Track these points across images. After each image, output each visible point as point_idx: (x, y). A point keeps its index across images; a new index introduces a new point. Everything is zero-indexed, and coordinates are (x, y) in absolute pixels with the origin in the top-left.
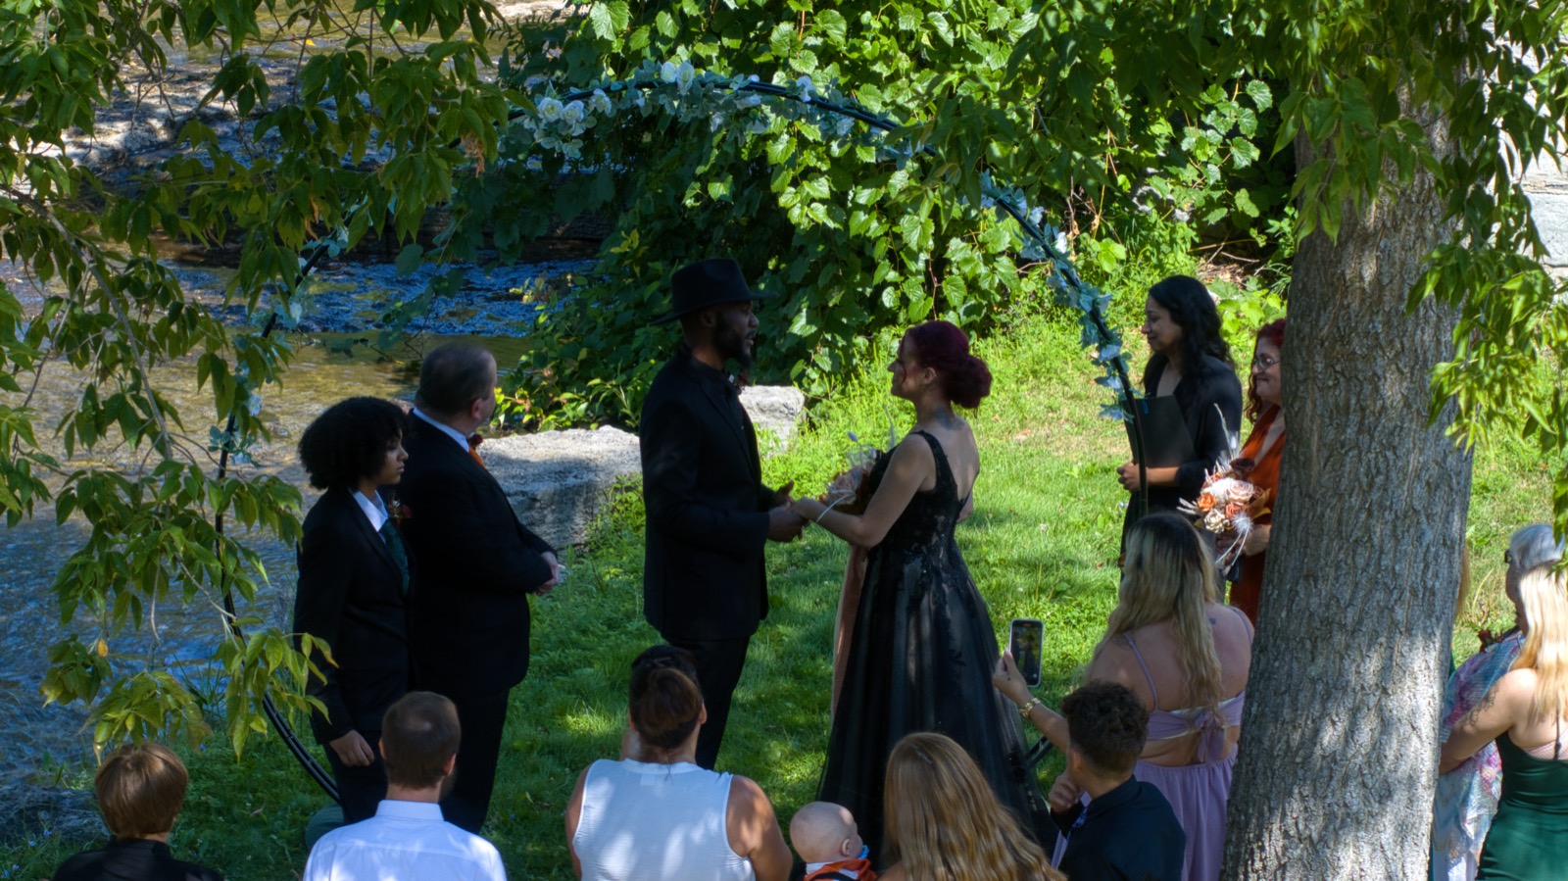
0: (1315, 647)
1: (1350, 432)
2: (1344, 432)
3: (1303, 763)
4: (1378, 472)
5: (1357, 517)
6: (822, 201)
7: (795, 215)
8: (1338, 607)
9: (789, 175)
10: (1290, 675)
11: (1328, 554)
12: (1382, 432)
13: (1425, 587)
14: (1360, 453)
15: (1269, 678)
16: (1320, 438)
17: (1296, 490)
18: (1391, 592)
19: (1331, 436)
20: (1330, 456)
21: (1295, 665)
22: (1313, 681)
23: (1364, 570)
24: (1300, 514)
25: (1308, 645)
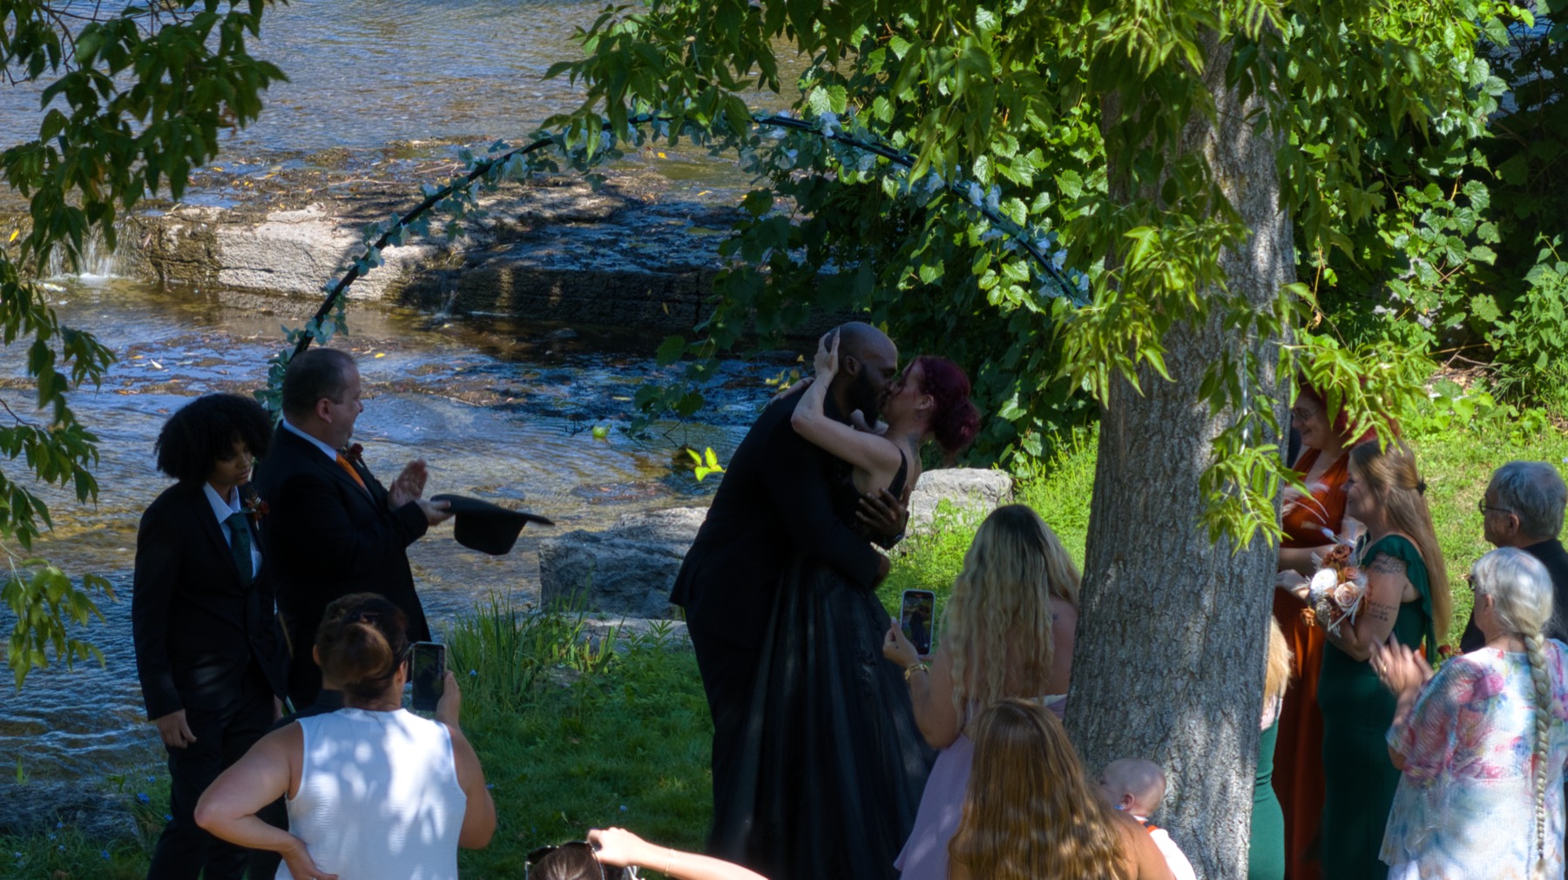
0: (1124, 630)
1: (1154, 415)
2: (1148, 417)
3: (1113, 745)
4: (1182, 458)
5: (1162, 502)
6: (1021, 284)
7: (994, 297)
8: (1146, 591)
9: (988, 258)
10: (1102, 659)
11: (1136, 538)
12: (1185, 417)
13: (1232, 574)
14: (1164, 437)
15: (1085, 661)
16: (1126, 423)
17: (1108, 475)
18: (1196, 578)
19: (1135, 421)
20: (1135, 441)
21: (1107, 648)
22: (1123, 664)
23: (1169, 555)
24: (1111, 498)
25: (1119, 629)
